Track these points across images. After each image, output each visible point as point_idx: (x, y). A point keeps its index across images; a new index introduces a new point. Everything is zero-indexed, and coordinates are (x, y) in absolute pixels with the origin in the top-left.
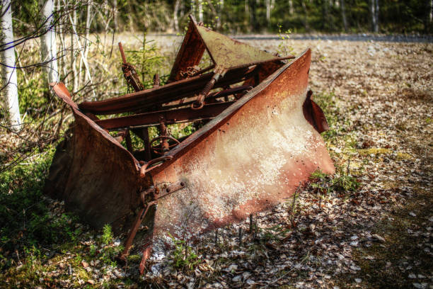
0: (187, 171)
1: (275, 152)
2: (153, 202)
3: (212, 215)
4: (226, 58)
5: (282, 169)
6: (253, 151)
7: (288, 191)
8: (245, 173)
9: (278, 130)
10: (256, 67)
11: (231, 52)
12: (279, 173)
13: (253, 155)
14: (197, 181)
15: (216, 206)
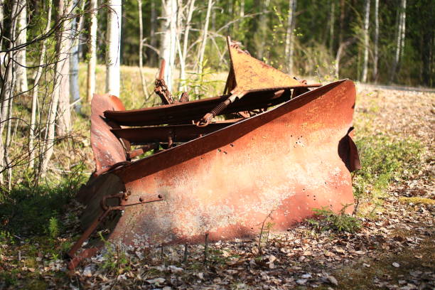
0: (170, 185)
1: (286, 183)
2: (118, 207)
3: (182, 232)
4: (249, 80)
5: (286, 200)
6: (259, 178)
7: (283, 224)
8: (240, 198)
9: (299, 162)
10: (284, 93)
11: (256, 75)
12: (281, 204)
13: (257, 182)
14: (180, 196)
15: (191, 224)
